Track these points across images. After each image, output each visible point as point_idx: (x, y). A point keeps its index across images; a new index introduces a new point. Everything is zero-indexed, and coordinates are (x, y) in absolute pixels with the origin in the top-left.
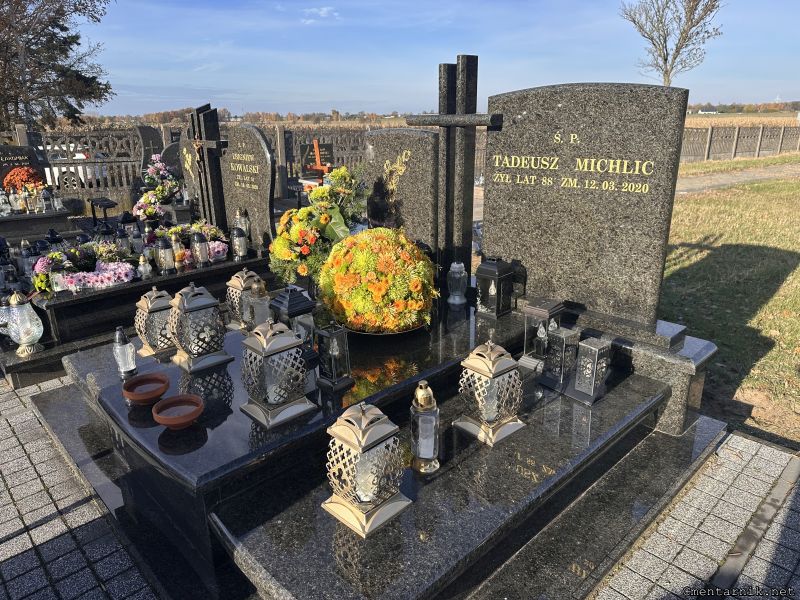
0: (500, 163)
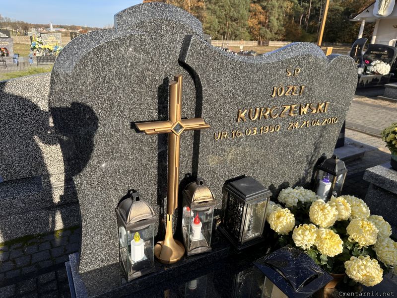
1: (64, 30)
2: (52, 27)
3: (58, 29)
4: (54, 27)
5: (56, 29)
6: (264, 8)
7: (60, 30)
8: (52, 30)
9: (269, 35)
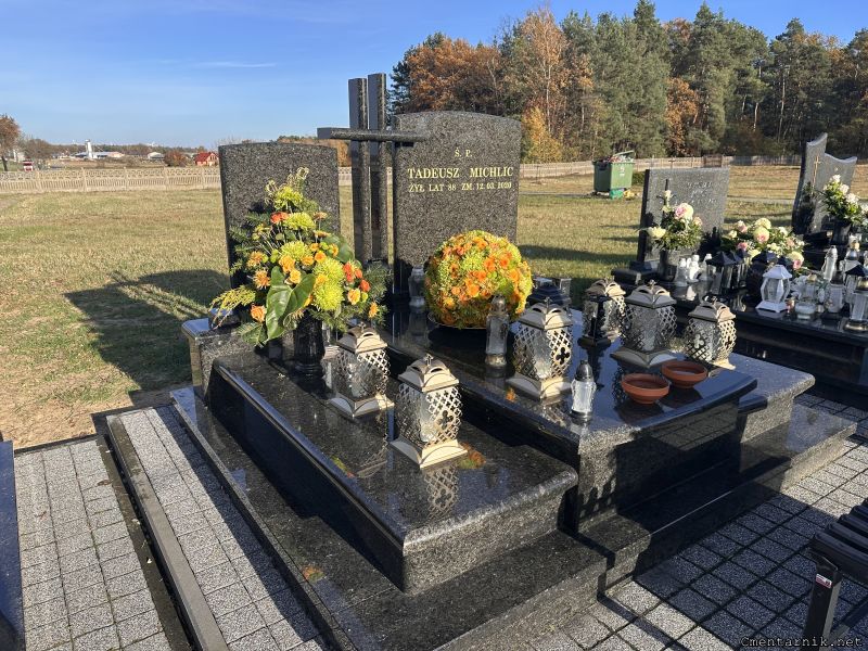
0: (414, 176)
1: (117, 155)
2: (90, 149)
3: (104, 153)
4: (96, 149)
5: (100, 154)
6: (693, 87)
7: (110, 154)
8: (92, 156)
9: (708, 142)
